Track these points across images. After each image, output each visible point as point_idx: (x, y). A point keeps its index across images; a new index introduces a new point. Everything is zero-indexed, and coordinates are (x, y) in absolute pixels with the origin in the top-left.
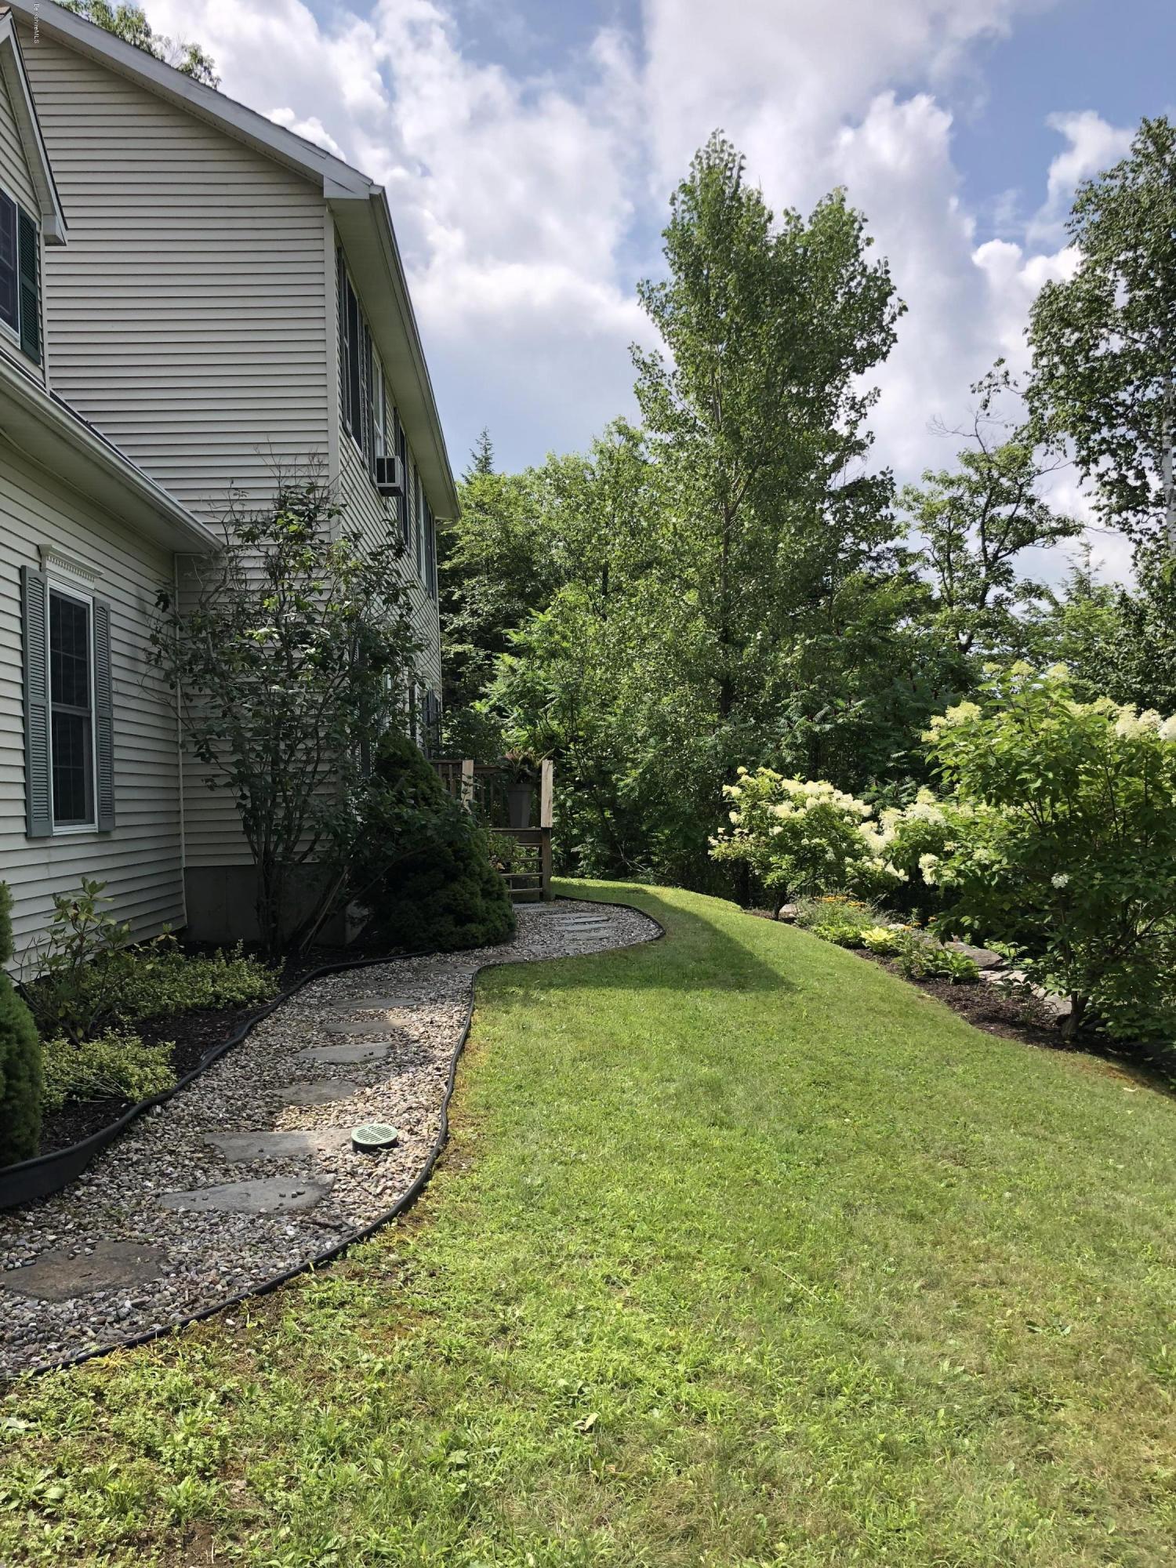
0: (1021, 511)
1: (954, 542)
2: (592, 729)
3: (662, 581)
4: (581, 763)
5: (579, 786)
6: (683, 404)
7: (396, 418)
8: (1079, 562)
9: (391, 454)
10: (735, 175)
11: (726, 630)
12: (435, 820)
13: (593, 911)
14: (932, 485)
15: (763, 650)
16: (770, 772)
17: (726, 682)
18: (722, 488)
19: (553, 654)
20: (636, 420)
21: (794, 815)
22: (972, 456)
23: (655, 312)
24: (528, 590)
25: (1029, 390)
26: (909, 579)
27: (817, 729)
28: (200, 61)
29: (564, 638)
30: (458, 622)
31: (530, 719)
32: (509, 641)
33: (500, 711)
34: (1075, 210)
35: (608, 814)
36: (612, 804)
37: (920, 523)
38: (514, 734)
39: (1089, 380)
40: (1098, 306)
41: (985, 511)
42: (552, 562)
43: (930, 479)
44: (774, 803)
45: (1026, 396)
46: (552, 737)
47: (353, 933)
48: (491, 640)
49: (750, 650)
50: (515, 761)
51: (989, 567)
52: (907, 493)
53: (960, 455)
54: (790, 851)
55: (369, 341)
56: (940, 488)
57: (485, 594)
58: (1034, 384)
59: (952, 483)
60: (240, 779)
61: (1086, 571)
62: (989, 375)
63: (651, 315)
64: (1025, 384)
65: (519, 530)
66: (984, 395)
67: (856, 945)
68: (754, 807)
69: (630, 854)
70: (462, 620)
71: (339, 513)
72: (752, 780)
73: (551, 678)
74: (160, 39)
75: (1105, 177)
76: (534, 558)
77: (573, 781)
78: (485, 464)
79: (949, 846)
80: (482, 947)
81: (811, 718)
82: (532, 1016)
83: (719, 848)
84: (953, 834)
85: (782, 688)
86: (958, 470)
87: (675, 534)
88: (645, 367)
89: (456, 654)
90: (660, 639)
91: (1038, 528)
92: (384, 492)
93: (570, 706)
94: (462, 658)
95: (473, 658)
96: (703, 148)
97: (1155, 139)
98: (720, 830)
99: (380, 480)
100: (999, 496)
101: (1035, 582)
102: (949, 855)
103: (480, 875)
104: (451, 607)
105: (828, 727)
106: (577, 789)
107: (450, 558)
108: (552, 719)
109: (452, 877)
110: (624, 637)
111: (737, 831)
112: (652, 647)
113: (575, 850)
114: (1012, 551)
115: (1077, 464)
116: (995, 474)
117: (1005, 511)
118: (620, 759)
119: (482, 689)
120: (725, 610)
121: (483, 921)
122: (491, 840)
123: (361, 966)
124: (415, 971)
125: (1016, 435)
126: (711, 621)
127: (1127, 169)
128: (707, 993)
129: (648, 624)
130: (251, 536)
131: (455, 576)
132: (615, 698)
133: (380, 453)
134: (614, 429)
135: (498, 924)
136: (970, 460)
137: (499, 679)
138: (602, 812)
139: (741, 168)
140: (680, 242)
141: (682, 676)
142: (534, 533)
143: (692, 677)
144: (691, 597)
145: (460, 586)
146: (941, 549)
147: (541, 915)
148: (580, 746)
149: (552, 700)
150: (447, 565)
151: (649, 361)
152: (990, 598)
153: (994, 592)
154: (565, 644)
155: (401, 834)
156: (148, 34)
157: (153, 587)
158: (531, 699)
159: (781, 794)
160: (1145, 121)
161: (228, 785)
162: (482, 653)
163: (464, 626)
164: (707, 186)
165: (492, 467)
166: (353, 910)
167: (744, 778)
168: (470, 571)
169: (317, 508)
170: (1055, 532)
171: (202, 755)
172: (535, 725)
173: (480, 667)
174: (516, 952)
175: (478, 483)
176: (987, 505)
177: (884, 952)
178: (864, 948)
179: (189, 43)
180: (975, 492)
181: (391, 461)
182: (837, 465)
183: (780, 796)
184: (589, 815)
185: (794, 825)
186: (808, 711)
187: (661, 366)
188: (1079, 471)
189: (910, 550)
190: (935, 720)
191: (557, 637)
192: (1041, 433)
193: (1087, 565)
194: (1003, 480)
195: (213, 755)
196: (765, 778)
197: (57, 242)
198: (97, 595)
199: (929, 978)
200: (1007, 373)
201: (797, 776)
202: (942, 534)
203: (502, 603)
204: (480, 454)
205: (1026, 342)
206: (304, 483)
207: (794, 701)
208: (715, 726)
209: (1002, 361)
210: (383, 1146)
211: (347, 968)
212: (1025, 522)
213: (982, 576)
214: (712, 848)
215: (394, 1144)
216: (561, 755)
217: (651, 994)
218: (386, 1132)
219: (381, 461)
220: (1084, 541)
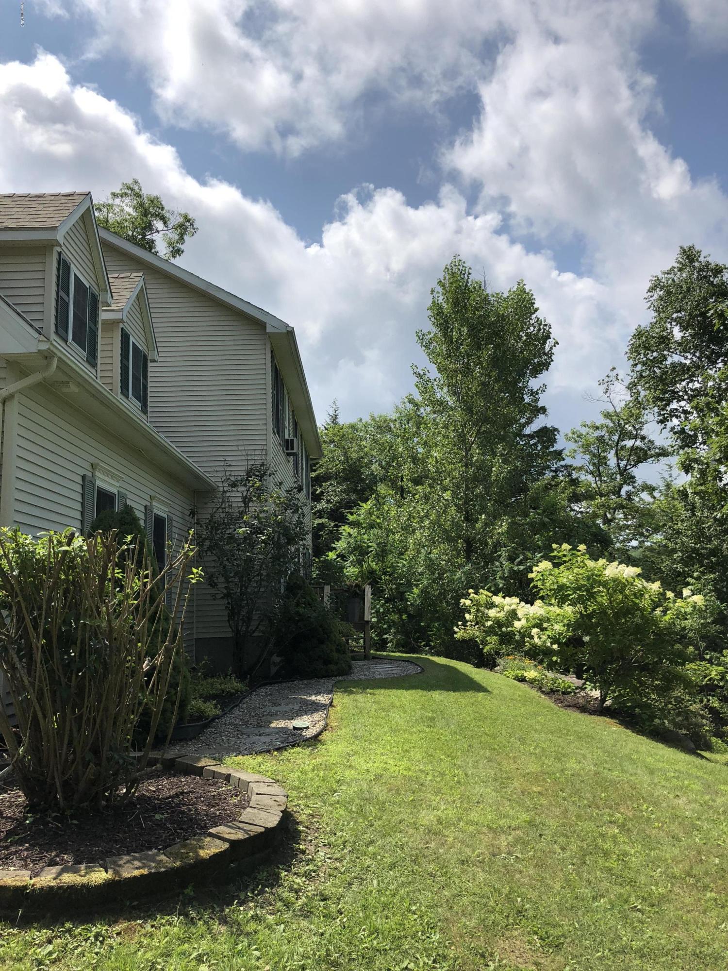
0: (638, 443)
1: (601, 461)
2: (394, 568)
3: (431, 486)
4: (389, 588)
5: (388, 600)
6: (442, 394)
7: (293, 416)
8: (666, 475)
9: (291, 437)
10: (466, 277)
11: (467, 513)
12: (315, 614)
13: (391, 663)
14: (587, 429)
15: (486, 525)
16: (486, 592)
17: (469, 542)
18: (462, 438)
19: (372, 526)
20: (418, 398)
21: (498, 615)
22: (608, 413)
23: (425, 347)
24: (359, 488)
25: (630, 384)
26: (575, 482)
27: (516, 569)
28: (189, 221)
29: (378, 517)
30: (319, 507)
31: (360, 563)
32: (348, 520)
33: (342, 556)
34: (649, 291)
35: (404, 617)
36: (405, 610)
37: (581, 450)
38: (351, 571)
39: (662, 379)
40: (665, 340)
41: (617, 444)
42: (372, 473)
43: (585, 426)
44: (488, 609)
45: (628, 388)
46: (372, 572)
47: (274, 670)
48: (338, 516)
49: (479, 525)
50: (351, 586)
51: (621, 474)
52: (573, 433)
53: (602, 413)
54: (496, 634)
55: (283, 385)
56: (591, 430)
57: (334, 491)
58: (632, 380)
59: (597, 428)
60: (227, 595)
61: (670, 479)
62: (607, 376)
63: (424, 348)
64: (628, 380)
65: (354, 455)
66: (605, 386)
67: (522, 680)
68: (478, 611)
69: (417, 640)
70: (322, 505)
71: (274, 474)
72: (476, 596)
73: (372, 540)
74: (169, 211)
75: (664, 273)
76: (362, 470)
77: (384, 598)
78: (334, 418)
79: (545, 625)
80: (336, 676)
81: (512, 562)
82: (360, 697)
83: (460, 633)
84: (548, 620)
85: (497, 546)
86: (600, 421)
87: (437, 462)
88: (419, 375)
89: (318, 524)
90: (429, 519)
91: (649, 452)
92: (288, 455)
93: (382, 553)
94: (321, 527)
95: (328, 527)
96: (449, 264)
97: (688, 257)
98: (460, 623)
99: (287, 449)
100: (624, 435)
101: (649, 483)
102: (546, 629)
103: (335, 641)
104: (317, 498)
105: (522, 567)
106: (386, 602)
107: (315, 471)
108: (372, 562)
109: (322, 642)
110: (410, 517)
111: (468, 624)
112: (427, 523)
113: (385, 636)
114: (634, 466)
115: (658, 423)
116: (622, 422)
117: (629, 443)
118: (409, 585)
119: (333, 545)
120: (466, 503)
121: (336, 663)
122: (339, 625)
123: (281, 682)
124: (305, 684)
125: (626, 405)
126: (459, 509)
127: (676, 270)
128: (438, 692)
129: (423, 510)
130: (234, 485)
131: (318, 481)
132: (406, 550)
133: (287, 437)
134: (406, 400)
135: (344, 665)
136: (607, 415)
137: (343, 540)
138: (401, 616)
139: (470, 274)
140: (438, 312)
141: (443, 539)
142: (362, 458)
143: (450, 539)
144: (447, 495)
145: (321, 486)
146: (594, 464)
147: (365, 665)
148: (388, 577)
149: (372, 551)
150: (313, 475)
151: (421, 373)
152: (623, 492)
153: (625, 489)
154: (378, 521)
155: (298, 621)
156: (163, 209)
157: (188, 508)
158: (360, 551)
159: (492, 604)
160: (682, 248)
161: (222, 598)
162: (332, 524)
163: (323, 509)
164: (451, 283)
165: (338, 420)
166: (276, 659)
167: (472, 595)
168: (327, 477)
169: (264, 473)
170: (658, 455)
171: (211, 585)
172: (362, 566)
173: (331, 532)
174: (353, 677)
175: (331, 429)
176: (618, 440)
177: (532, 682)
178: (526, 681)
179: (183, 212)
180: (611, 433)
181: (292, 441)
182: (529, 422)
183: (491, 605)
184: (394, 617)
185: (498, 621)
186: (511, 559)
187: (428, 375)
188: (660, 426)
189: (575, 465)
190: (535, 569)
191: (374, 517)
192: (639, 404)
193: (671, 476)
194: (627, 426)
195: (216, 584)
196: (484, 595)
197: (154, 361)
198: (169, 514)
199: (552, 692)
200: (617, 375)
201: (501, 594)
202: (594, 455)
203: (345, 496)
204: (332, 413)
205: (627, 359)
206: (259, 462)
207: (504, 553)
208: (461, 566)
209: (614, 369)
210: (305, 728)
211: (274, 683)
212: (641, 449)
213: (618, 480)
214: (456, 633)
215: (308, 728)
216: (377, 583)
217: (413, 692)
218: (305, 724)
219: (287, 440)
220: (668, 463)
